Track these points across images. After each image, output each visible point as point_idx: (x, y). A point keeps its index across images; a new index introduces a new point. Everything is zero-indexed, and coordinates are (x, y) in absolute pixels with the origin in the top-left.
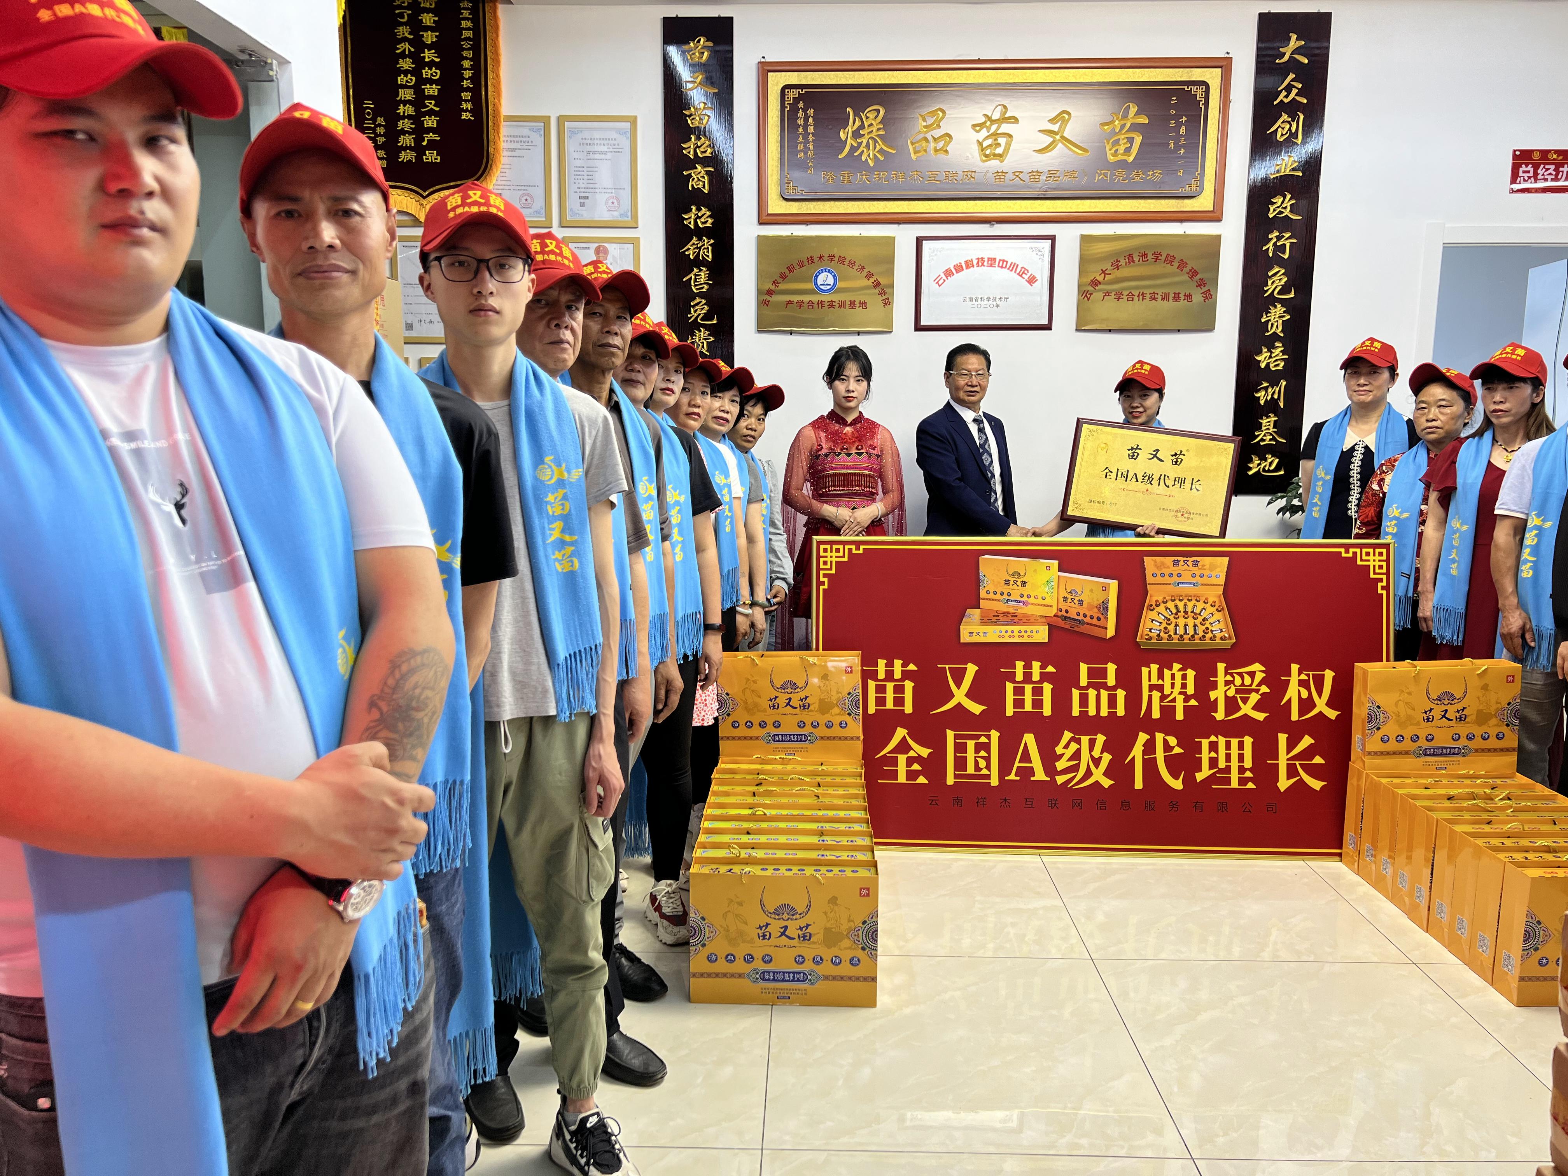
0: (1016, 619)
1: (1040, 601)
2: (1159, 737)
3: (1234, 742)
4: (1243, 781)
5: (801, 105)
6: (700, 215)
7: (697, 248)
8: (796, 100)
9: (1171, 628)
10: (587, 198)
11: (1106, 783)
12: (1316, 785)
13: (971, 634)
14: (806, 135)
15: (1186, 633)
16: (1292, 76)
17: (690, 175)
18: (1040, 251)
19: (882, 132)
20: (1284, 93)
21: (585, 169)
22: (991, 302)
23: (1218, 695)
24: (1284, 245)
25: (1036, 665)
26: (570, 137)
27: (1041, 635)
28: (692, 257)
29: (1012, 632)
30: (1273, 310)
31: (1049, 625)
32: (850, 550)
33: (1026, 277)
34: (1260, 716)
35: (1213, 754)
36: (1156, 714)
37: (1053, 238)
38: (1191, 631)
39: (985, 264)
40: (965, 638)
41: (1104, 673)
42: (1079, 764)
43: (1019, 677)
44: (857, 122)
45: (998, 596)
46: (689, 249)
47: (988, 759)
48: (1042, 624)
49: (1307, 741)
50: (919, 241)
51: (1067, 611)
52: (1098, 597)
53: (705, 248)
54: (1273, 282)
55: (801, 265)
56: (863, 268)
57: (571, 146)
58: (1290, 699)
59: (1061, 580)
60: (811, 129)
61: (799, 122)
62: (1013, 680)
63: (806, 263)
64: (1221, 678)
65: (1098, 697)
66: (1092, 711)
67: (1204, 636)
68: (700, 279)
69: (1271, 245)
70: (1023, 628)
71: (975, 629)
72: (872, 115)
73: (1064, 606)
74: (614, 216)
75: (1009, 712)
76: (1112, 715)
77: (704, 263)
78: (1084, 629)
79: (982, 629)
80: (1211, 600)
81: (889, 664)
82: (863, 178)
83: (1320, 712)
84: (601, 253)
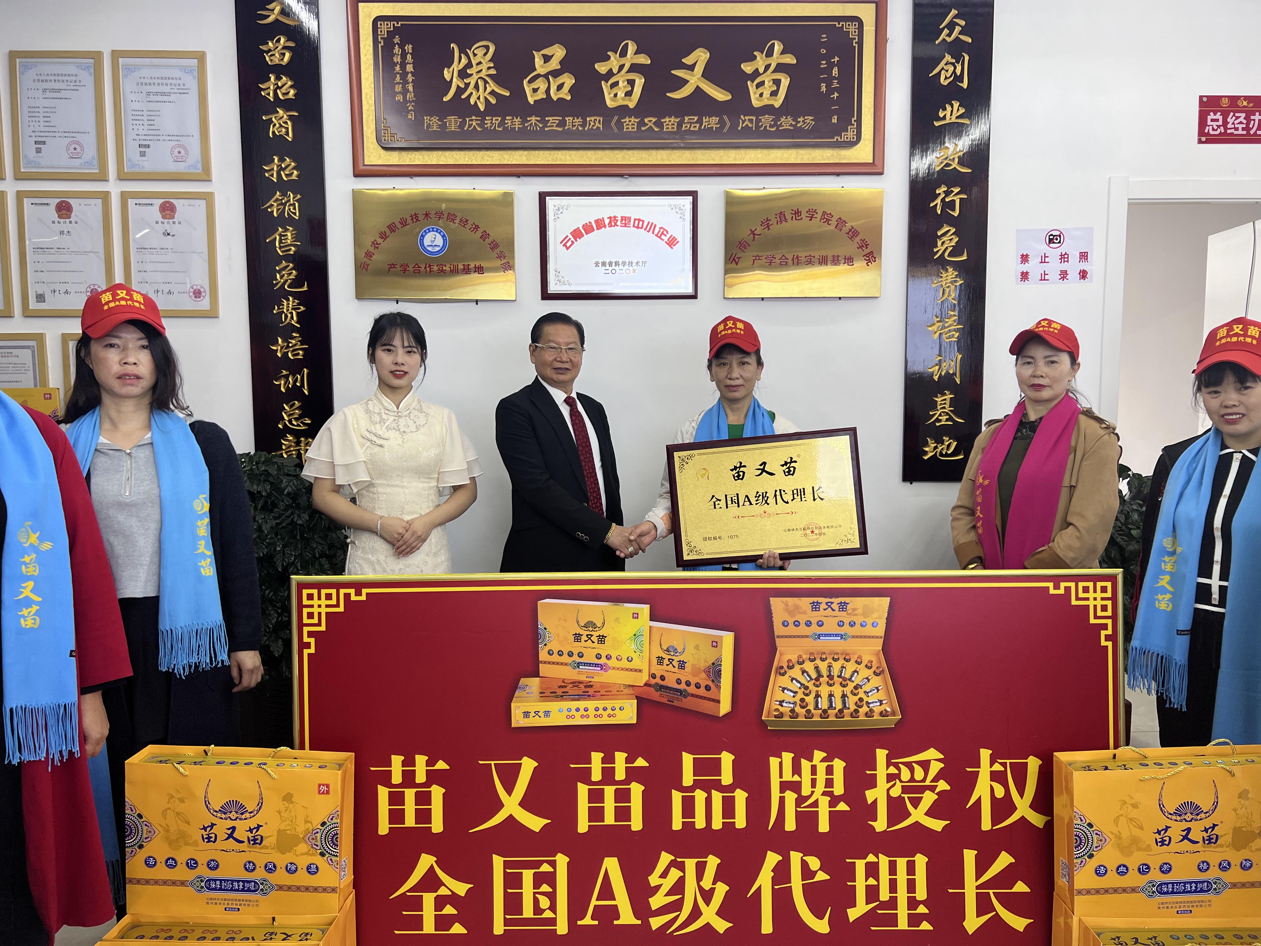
0: (591, 691)
1: (624, 664)
2: (795, 858)
3: (901, 863)
4: (915, 920)
5: (397, 40)
6: (283, 166)
7: (281, 204)
8: (391, 34)
9: (810, 699)
10: (148, 146)
11: (722, 925)
12: (1021, 923)
13: (526, 714)
14: (404, 74)
15: (831, 706)
16: (954, 12)
17: (270, 121)
18: (680, 209)
19: (493, 72)
20: (946, 31)
21: (145, 113)
22: (626, 267)
23: (877, 795)
24: (954, 201)
25: (620, 757)
26: (125, 76)
27: (627, 713)
28: (275, 214)
29: (586, 710)
30: (944, 275)
31: (638, 698)
32: (347, 596)
33: (666, 239)
34: (937, 825)
35: (871, 882)
36: (791, 826)
37: (694, 194)
38: (838, 705)
39: (619, 223)
40: (518, 720)
41: (715, 767)
42: (680, 901)
44: (463, 60)
45: (565, 659)
46: (272, 205)
47: (552, 897)
48: (628, 697)
49: (1003, 859)
50: (542, 196)
51: (663, 678)
52: (706, 657)
53: (292, 204)
54: (943, 243)
55: (404, 223)
56: (477, 227)
57: (128, 86)
58: (979, 800)
59: (654, 631)
60: (410, 68)
61: (395, 60)
62: (588, 781)
63: (409, 221)
64: (882, 770)
65: (708, 802)
66: (700, 824)
67: (856, 711)
68: (286, 240)
69: (938, 201)
70: (601, 704)
71: (533, 706)
72: (480, 52)
73: (658, 670)
74: (181, 167)
75: (583, 826)
76: (729, 827)
77: (290, 221)
78: (688, 703)
79: (543, 706)
80: (865, 661)
81: (409, 762)
82: (473, 122)
83: (1023, 817)
84: (168, 210)
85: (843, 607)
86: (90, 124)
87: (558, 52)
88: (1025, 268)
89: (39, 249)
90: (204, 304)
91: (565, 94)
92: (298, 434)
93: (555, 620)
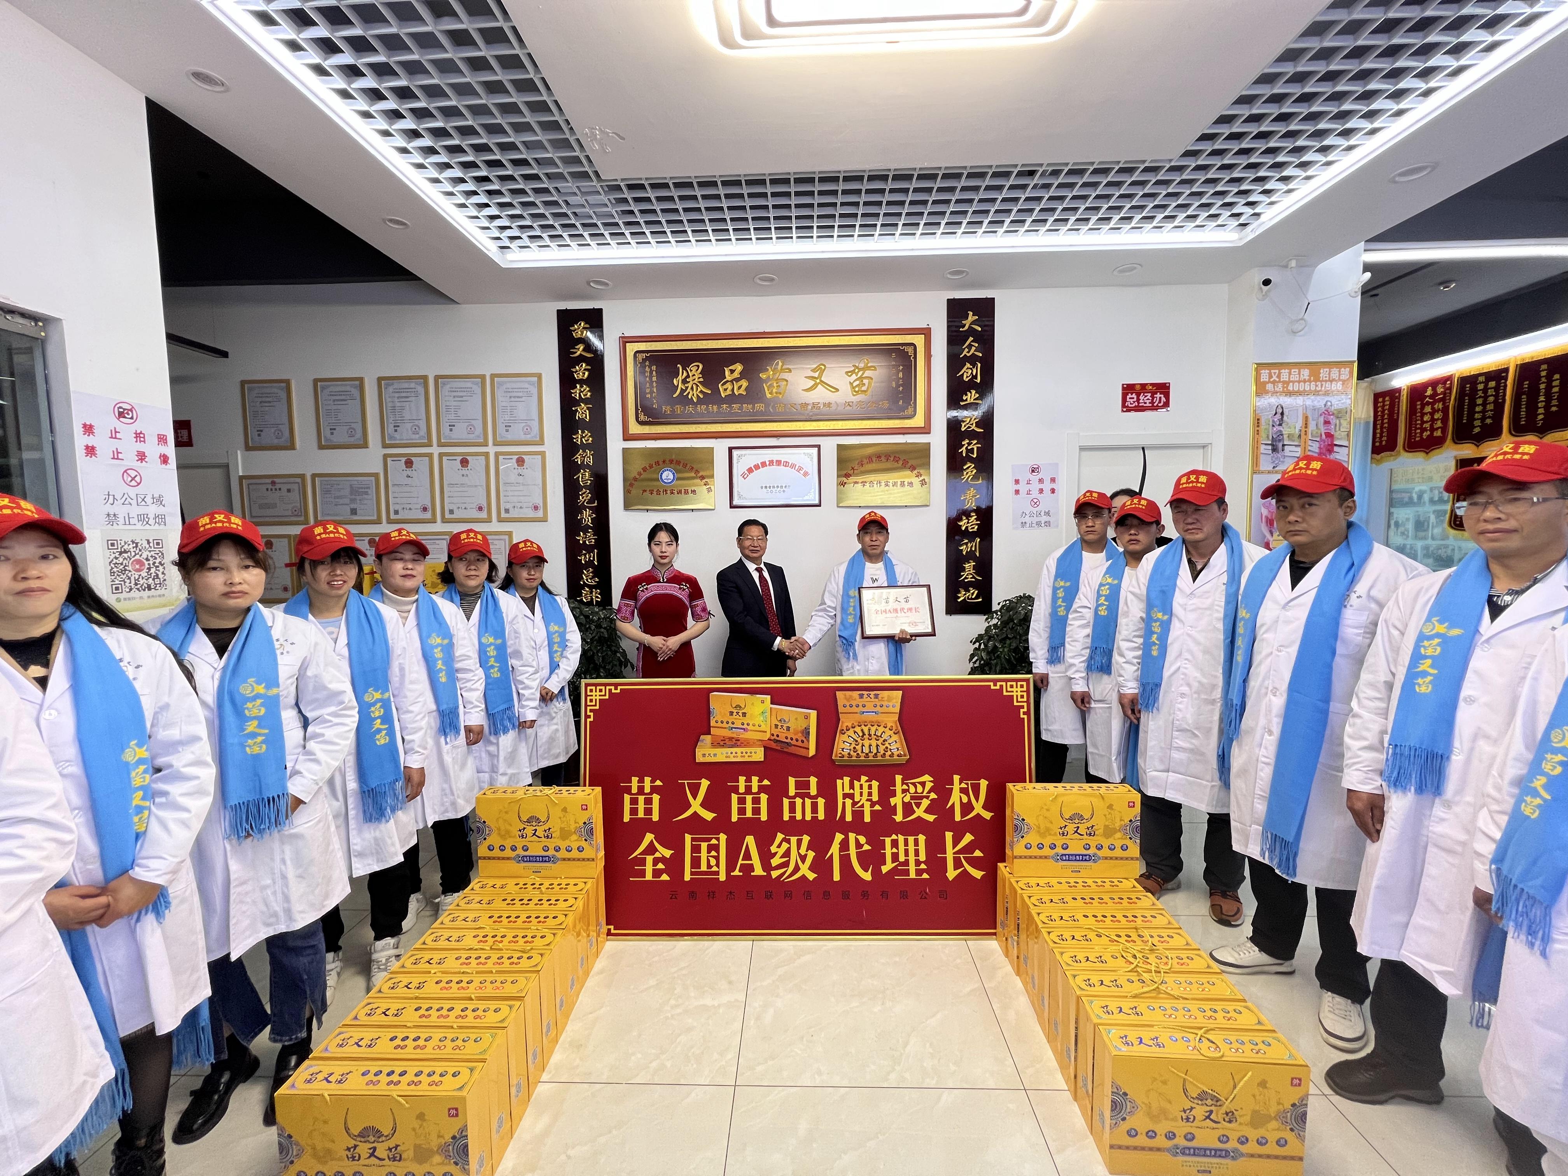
0: (739, 743)
1: (757, 728)
2: (852, 836)
3: (912, 839)
4: (919, 872)
5: (647, 363)
6: (584, 435)
7: (583, 457)
8: (644, 360)
9: (859, 748)
10: (510, 426)
11: (811, 876)
12: (978, 874)
13: (704, 755)
14: (651, 383)
15: (870, 751)
16: (971, 339)
17: (577, 410)
18: (811, 455)
19: (701, 380)
20: (967, 350)
21: (508, 408)
22: (780, 490)
23: (897, 801)
24: (973, 449)
25: (755, 779)
26: (498, 388)
27: (758, 755)
28: (579, 463)
29: (737, 753)
30: (969, 493)
31: (764, 747)
32: (610, 690)
33: (803, 472)
34: (930, 818)
35: (895, 850)
36: (849, 818)
37: (819, 447)
38: (874, 751)
39: (775, 463)
40: (699, 758)
41: (807, 785)
42: (789, 861)
43: (742, 789)
44: (684, 374)
45: (725, 725)
46: (578, 458)
47: (717, 858)
48: (759, 746)
49: (968, 838)
50: (731, 449)
51: (778, 736)
52: (802, 725)
53: (588, 457)
54: (967, 473)
55: (651, 466)
56: (693, 469)
57: (499, 394)
58: (953, 804)
59: (773, 710)
60: (654, 379)
61: (646, 374)
62: (737, 792)
63: (654, 466)
64: (899, 788)
65: (803, 804)
66: (799, 817)
67: (884, 754)
68: (585, 477)
69: (964, 449)
70: (744, 750)
71: (708, 751)
72: (694, 369)
73: (776, 732)
74: (528, 437)
75: (735, 818)
76: (814, 819)
77: (588, 466)
78: (792, 750)
79: (713, 751)
80: (889, 725)
81: (641, 781)
82: (690, 409)
83: (979, 814)
84: (520, 462)
85: (876, 696)
87: (739, 367)
88: (1017, 487)
89: (451, 485)
90: (540, 514)
91: (742, 391)
92: (591, 587)
93: (719, 704)
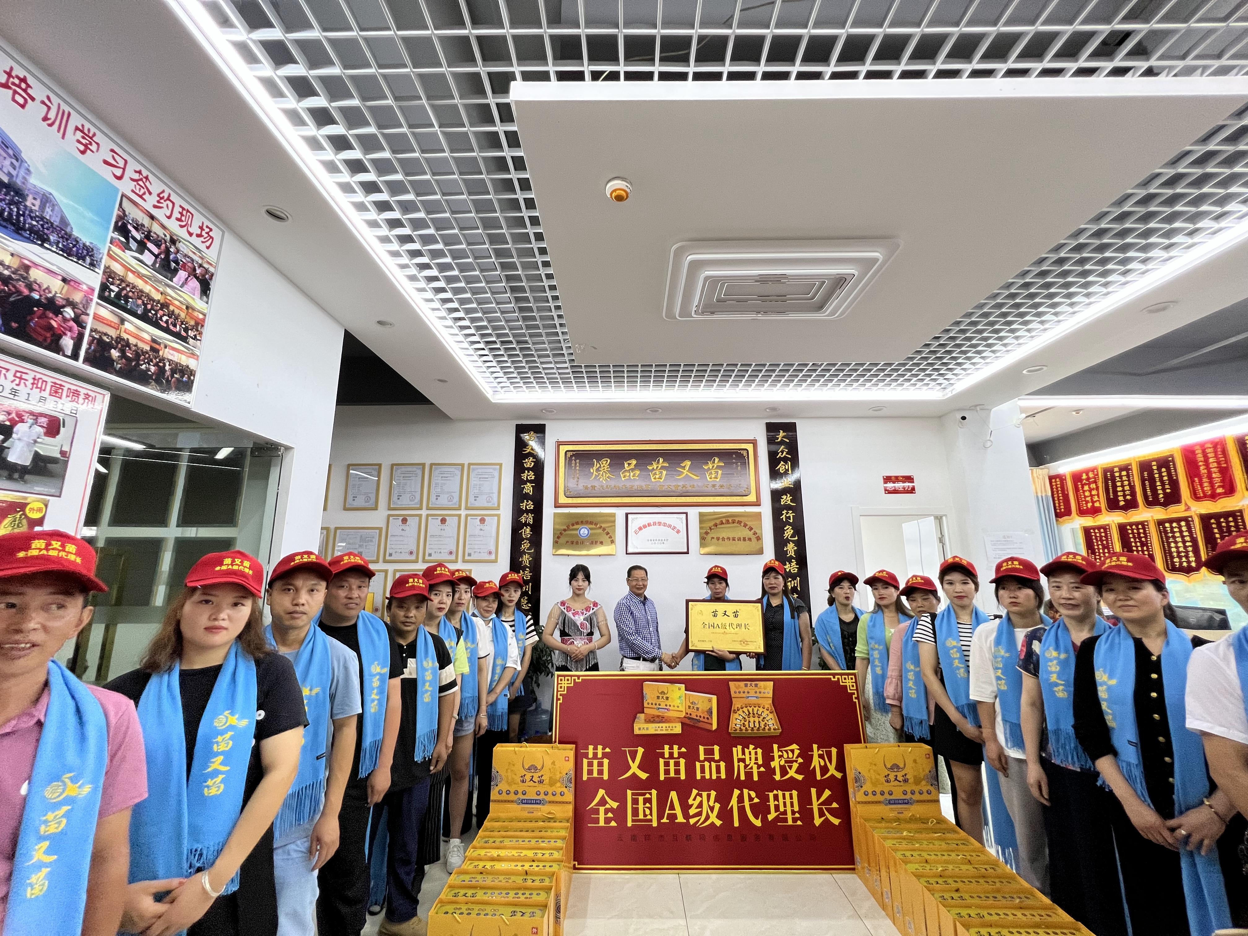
0: (664, 720)
1: (676, 708)
2: (746, 791)
3: (787, 794)
4: (795, 820)
5: (574, 458)
6: (528, 504)
7: (526, 518)
8: (572, 456)
9: (747, 723)
10: (478, 497)
11: (718, 823)
12: (836, 821)
13: (639, 729)
14: (576, 470)
15: (754, 726)
16: (783, 448)
17: (524, 488)
18: (681, 519)
19: (609, 469)
20: (780, 454)
21: (478, 485)
22: (661, 542)
23: (775, 764)
24: (790, 516)
25: (676, 747)
26: (472, 472)
28: (523, 522)
29: (662, 727)
30: (789, 544)
31: (681, 723)
33: (676, 530)
34: (800, 777)
35: (776, 803)
36: (743, 777)
37: (686, 513)
38: (757, 726)
39: (657, 524)
40: (637, 732)
41: (712, 752)
42: (701, 812)
43: (667, 755)
44: (598, 465)
45: (654, 706)
46: (522, 519)
47: (650, 809)
48: (678, 722)
49: (827, 793)
50: (627, 515)
51: (690, 714)
52: (707, 706)
53: (530, 518)
54: (787, 533)
55: (573, 525)
56: (602, 527)
57: (472, 475)
58: (815, 766)
59: (687, 695)
60: (577, 467)
61: (573, 465)
62: (663, 758)
63: (575, 524)
64: (776, 754)
65: (710, 767)
66: (708, 777)
67: (764, 728)
68: (527, 532)
69: (784, 516)
70: (667, 725)
71: (642, 726)
72: (604, 462)
73: (689, 711)
74: (490, 505)
75: (662, 777)
76: (719, 778)
77: (529, 525)
78: (701, 725)
79: (646, 726)
80: (766, 707)
81: (595, 748)
83: (833, 775)
84: (482, 521)
85: (756, 685)
86: (457, 489)
87: (634, 462)
89: (432, 536)
90: (493, 557)
93: (650, 691)
